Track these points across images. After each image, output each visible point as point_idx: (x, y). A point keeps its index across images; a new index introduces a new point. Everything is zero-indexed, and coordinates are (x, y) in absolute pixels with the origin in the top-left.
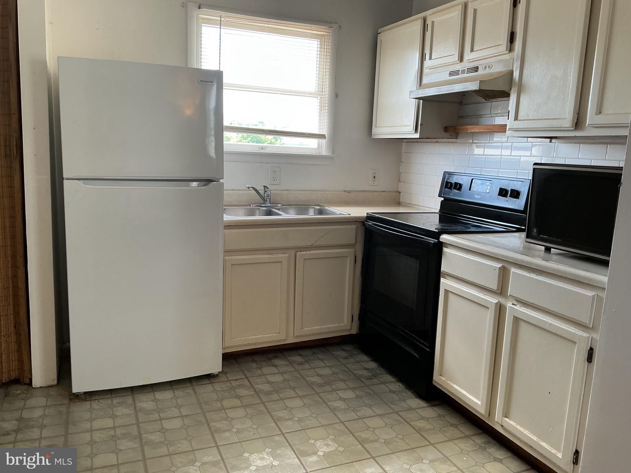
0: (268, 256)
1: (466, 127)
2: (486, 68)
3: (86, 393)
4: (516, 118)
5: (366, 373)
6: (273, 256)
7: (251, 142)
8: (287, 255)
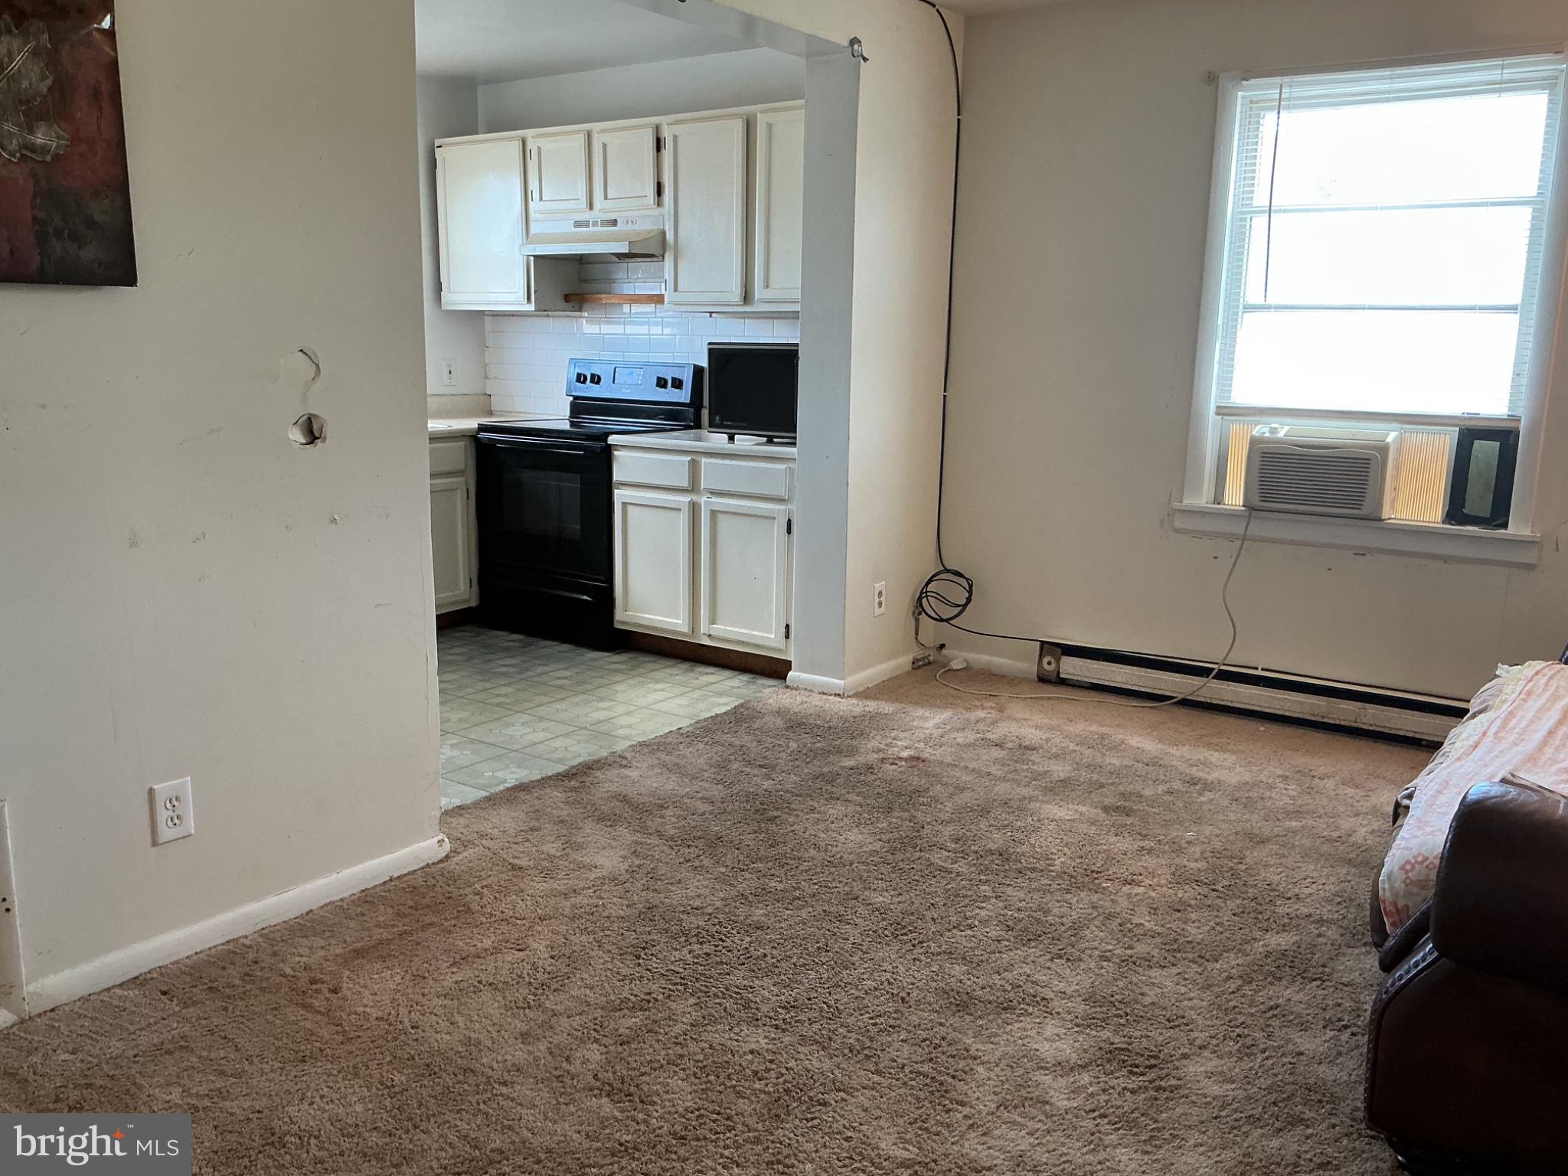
1: (599, 296)
2: (628, 222)
4: (676, 290)
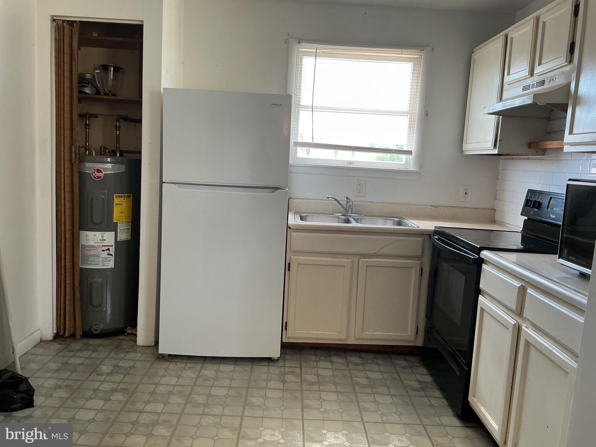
0: (331, 259)
2: (550, 81)
3: (170, 355)
5: (416, 385)
6: (337, 260)
7: (392, 161)
8: (350, 260)
